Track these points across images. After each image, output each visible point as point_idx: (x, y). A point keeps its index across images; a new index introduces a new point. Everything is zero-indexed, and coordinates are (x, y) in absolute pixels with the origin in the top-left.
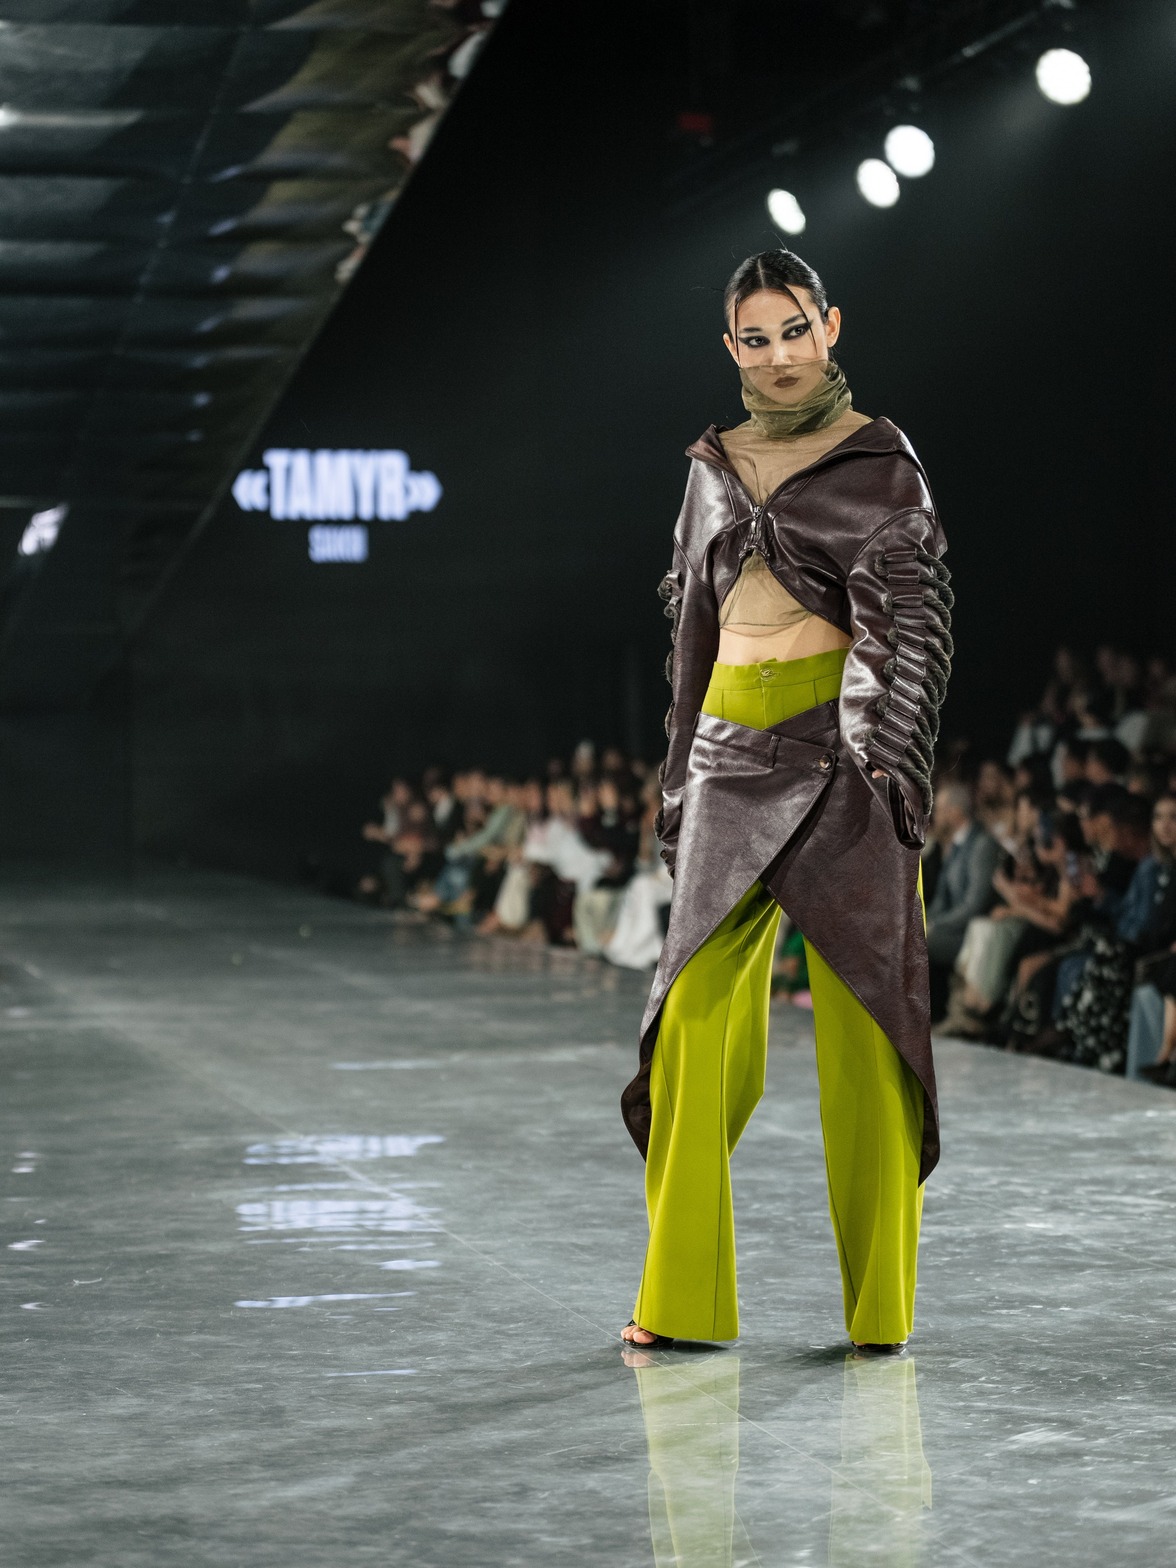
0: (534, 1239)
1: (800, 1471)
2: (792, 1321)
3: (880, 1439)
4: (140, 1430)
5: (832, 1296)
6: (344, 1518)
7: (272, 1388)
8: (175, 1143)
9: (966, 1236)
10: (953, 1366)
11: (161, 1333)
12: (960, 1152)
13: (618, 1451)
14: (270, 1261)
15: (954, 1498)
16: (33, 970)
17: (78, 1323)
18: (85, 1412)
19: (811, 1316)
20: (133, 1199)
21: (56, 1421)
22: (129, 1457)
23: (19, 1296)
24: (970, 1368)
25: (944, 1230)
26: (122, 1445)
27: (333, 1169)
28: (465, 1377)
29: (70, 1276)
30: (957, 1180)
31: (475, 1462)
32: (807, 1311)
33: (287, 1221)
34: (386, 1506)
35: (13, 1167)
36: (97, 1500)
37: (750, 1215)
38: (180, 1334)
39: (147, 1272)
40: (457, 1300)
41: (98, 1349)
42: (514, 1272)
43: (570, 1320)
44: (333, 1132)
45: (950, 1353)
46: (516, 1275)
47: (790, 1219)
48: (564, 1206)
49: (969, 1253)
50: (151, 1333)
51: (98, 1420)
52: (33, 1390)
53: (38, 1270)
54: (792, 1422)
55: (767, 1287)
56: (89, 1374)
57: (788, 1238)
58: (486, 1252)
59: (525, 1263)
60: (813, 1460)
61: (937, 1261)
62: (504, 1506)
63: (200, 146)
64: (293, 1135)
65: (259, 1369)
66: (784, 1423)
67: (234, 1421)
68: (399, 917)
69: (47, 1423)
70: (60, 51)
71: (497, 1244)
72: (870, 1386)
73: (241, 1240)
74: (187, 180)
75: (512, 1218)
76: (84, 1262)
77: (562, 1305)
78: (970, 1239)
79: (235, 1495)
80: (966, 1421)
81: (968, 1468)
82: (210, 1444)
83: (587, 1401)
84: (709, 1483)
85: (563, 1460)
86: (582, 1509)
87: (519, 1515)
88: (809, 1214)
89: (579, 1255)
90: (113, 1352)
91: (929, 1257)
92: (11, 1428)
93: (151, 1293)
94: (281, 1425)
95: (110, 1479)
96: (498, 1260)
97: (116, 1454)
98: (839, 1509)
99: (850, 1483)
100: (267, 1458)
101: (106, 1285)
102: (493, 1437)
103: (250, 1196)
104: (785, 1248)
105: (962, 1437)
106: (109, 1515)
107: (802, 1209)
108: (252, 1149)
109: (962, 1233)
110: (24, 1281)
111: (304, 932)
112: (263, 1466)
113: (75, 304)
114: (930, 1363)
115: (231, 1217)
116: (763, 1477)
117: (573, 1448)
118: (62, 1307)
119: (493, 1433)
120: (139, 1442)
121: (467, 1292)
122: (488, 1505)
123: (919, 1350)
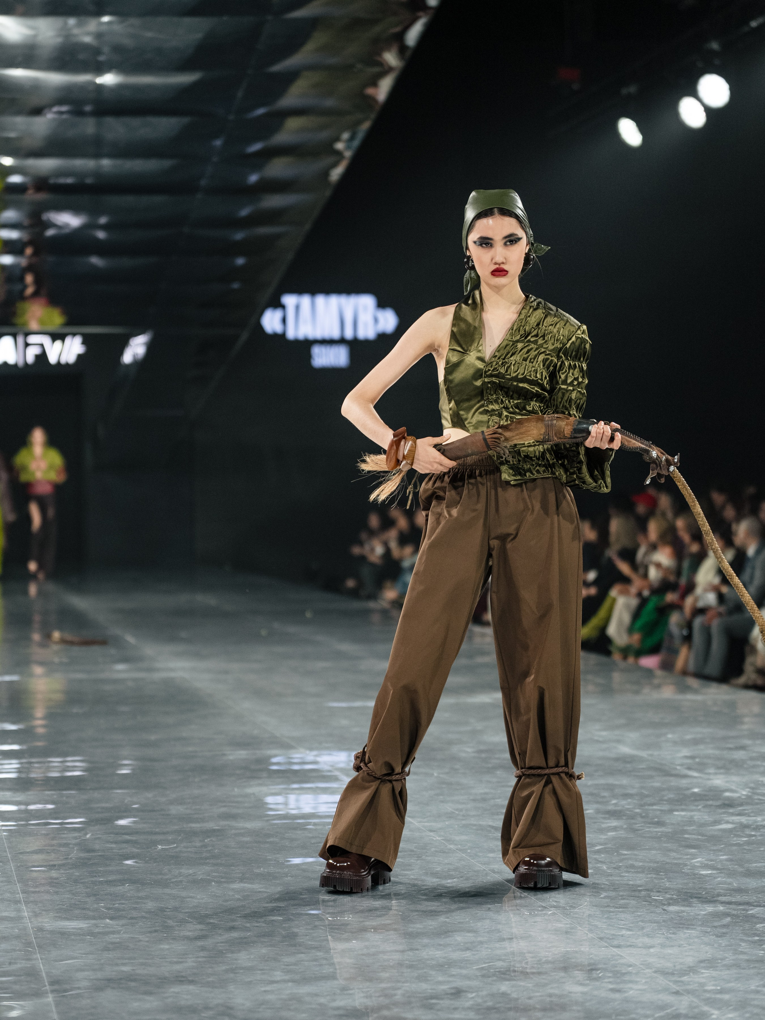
0: (464, 822)
1: (646, 982)
2: (640, 880)
3: (701, 962)
4: (202, 946)
5: (667, 863)
6: (338, 1008)
7: (289, 920)
8: (224, 755)
9: (758, 824)
10: (751, 912)
11: (215, 881)
12: (754, 766)
13: (521, 967)
14: (287, 835)
15: (752, 1003)
16: (130, 639)
17: (161, 874)
18: (166, 934)
19: (652, 877)
20: (196, 792)
21: (147, 939)
22: (194, 964)
23: (120, 855)
24: (762, 914)
25: (744, 819)
26: (190, 956)
27: (329, 774)
28: (418, 915)
29: (155, 843)
30: (752, 785)
31: (425, 972)
32: (650, 874)
33: (298, 808)
34: (365, 1000)
35: (118, 769)
36: (174, 992)
37: (610, 808)
38: (228, 883)
39: (206, 841)
40: (413, 862)
41: (174, 892)
42: (449, 844)
43: (489, 878)
44: (327, 748)
45: (748, 904)
46: (452, 846)
47: (638, 811)
48: (484, 800)
49: (761, 835)
50: (209, 882)
51: (174, 939)
52: (132, 918)
53: (134, 838)
54: (640, 949)
55: (623, 857)
56: (168, 908)
57: (636, 824)
58: (431, 831)
59: (457, 838)
60: (655, 975)
61: (739, 840)
62: (446, 1003)
63: (240, 94)
64: (302, 750)
65: (280, 907)
66: (634, 949)
67: (265, 942)
68: (372, 605)
69: (141, 941)
70: (149, 34)
71: (439, 825)
72: (693, 925)
73: (268, 820)
74: (231, 117)
75: (449, 807)
76: (164, 833)
77: (483, 867)
78: (761, 825)
79: (265, 991)
80: (760, 950)
81: (762, 983)
82: (248, 957)
83: (500, 932)
84: (585, 989)
85: (484, 972)
86: (498, 1005)
87: (456, 1009)
88: (651, 808)
89: (494, 833)
90: (184, 894)
91: (733, 837)
92: (117, 943)
93: (208, 855)
94: (295, 945)
95: (183, 979)
96: (440, 836)
97: (186, 962)
98: (674, 1008)
99: (681, 991)
100: (286, 967)
101: (178, 849)
102: (437, 956)
103: (273, 791)
104: (634, 831)
105: (757, 961)
106: (183, 1003)
107: (645, 804)
108: (274, 760)
109: (756, 822)
110: (124, 845)
111: (308, 615)
112: (282, 972)
113: (158, 199)
114: (734, 910)
115: (260, 805)
116: (621, 986)
117: (491, 964)
118: (150, 863)
119: (437, 952)
120: (202, 954)
121: (419, 857)
122: (434, 1001)
123: (727, 900)
